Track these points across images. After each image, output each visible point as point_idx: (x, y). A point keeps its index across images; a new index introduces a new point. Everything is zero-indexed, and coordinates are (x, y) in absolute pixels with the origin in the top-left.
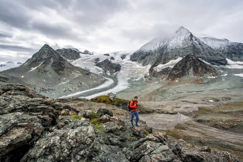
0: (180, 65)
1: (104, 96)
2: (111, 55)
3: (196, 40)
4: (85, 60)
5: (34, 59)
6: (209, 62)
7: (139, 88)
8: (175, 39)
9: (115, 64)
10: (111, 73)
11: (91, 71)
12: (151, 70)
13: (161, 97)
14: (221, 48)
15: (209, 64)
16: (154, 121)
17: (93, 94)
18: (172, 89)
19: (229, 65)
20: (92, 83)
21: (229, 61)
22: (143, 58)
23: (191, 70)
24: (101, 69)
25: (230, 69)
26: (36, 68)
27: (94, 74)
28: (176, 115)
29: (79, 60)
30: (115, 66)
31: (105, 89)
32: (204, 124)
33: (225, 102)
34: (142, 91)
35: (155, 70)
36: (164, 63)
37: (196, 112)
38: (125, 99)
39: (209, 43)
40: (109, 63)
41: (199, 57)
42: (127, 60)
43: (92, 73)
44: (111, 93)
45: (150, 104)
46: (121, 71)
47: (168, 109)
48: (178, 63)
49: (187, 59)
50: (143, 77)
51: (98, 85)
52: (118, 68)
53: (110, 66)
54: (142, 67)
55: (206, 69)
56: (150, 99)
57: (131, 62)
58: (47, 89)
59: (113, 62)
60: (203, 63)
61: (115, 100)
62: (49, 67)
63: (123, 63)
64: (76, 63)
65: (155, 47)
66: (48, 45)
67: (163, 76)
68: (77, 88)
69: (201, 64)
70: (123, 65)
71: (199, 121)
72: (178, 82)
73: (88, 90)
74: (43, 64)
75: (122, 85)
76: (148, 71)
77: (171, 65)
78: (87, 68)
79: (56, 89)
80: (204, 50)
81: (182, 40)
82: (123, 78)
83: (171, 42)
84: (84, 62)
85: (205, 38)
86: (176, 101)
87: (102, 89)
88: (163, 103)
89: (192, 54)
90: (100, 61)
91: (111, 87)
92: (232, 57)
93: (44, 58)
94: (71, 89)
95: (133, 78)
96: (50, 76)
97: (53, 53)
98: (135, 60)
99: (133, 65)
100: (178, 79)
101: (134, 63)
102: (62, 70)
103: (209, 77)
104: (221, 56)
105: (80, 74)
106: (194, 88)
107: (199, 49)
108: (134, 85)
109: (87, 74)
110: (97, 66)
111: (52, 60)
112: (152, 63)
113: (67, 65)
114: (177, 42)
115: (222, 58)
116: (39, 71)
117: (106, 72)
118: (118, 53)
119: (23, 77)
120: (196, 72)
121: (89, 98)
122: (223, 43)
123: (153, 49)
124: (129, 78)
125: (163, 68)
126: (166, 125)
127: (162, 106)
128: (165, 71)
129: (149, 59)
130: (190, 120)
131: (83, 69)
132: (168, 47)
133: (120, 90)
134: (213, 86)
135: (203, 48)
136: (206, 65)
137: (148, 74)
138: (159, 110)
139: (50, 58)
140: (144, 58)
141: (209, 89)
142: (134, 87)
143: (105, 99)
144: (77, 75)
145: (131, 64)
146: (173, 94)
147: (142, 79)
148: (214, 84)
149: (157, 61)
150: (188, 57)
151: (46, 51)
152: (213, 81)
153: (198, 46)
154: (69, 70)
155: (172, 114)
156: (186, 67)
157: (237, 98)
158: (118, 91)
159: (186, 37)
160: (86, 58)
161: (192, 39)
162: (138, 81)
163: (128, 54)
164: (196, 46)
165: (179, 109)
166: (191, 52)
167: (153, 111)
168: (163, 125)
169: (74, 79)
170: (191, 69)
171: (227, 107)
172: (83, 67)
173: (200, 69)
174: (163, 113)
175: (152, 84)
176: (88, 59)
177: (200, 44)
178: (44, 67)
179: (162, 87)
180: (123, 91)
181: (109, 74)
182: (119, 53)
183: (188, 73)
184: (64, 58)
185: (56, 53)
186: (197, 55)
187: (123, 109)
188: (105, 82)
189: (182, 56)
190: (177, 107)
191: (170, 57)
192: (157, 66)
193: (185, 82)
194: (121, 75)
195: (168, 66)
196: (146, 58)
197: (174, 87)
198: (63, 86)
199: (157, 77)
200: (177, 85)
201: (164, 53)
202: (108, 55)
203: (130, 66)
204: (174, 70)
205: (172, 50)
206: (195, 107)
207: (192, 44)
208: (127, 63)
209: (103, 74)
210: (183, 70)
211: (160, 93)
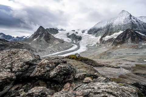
0: (122, 36)
1: (73, 55)
2: (76, 31)
3: (134, 18)
4: (61, 34)
5: (35, 34)
6: (143, 34)
7: (93, 50)
8: (118, 19)
10: (76, 41)
11: (64, 40)
12: (101, 39)
13: (107, 57)
16: (104, 71)
17: (66, 53)
18: (115, 52)
20: (65, 47)
22: (96, 32)
24: (70, 39)
26: (36, 39)
27: (66, 42)
28: (119, 69)
29: (58, 34)
30: (78, 38)
31: (73, 51)
32: (140, 76)
34: (95, 52)
35: (104, 39)
36: (110, 35)
37: (134, 67)
39: (144, 20)
40: (75, 35)
41: (136, 31)
43: (65, 42)
45: (101, 61)
46: (82, 40)
47: (114, 64)
48: (120, 35)
49: (126, 32)
50: (96, 44)
51: (68, 48)
52: (80, 38)
53: (76, 38)
54: (95, 38)
55: (141, 38)
56: (100, 58)
57: (88, 35)
58: (42, 50)
59: (77, 35)
60: (139, 34)
61: (79, 57)
62: (42, 39)
63: (83, 36)
64: (56, 36)
65: (104, 25)
66: (42, 27)
67: (109, 43)
68: (57, 50)
69: (137, 35)
70: (83, 37)
71: (137, 74)
72: (120, 47)
73: (63, 51)
74: (40, 37)
75: (83, 49)
76: (99, 40)
77: (115, 36)
78: (62, 39)
79: (46, 50)
80: (140, 25)
81: (123, 19)
82: (83, 45)
83: (115, 21)
84: (61, 36)
85: (141, 17)
86: (119, 60)
88: (110, 60)
89: (131, 28)
90: (70, 35)
91: (76, 50)
93: (40, 33)
94: (54, 51)
95: (89, 45)
97: (44, 31)
98: (91, 34)
99: (89, 36)
100: (120, 45)
101: (90, 35)
102: (49, 40)
103: (143, 44)
106: (131, 51)
107: (136, 25)
108: (90, 49)
109: (62, 42)
110: (68, 37)
111: (44, 35)
112: (102, 35)
113: (51, 37)
114: (120, 20)
116: (38, 41)
117: (73, 41)
119: (30, 44)
120: (133, 40)
124: (87, 45)
125: (109, 38)
126: (112, 74)
127: (109, 62)
128: (110, 40)
130: (129, 72)
132: (113, 24)
133: (81, 52)
135: (139, 24)
136: (141, 36)
137: (99, 42)
138: (107, 65)
139: (43, 33)
141: (142, 52)
142: (90, 50)
143: (73, 57)
144: (57, 42)
145: (88, 36)
146: (116, 55)
147: (95, 45)
149: (105, 34)
150: (127, 30)
151: (41, 30)
153: (136, 22)
154: (53, 40)
155: (117, 68)
156: (126, 37)
159: (126, 17)
161: (131, 18)
162: (92, 46)
163: (86, 30)
164: (134, 22)
165: (121, 65)
167: (103, 66)
168: (111, 75)
169: (56, 45)
170: (129, 39)
172: (60, 38)
173: (136, 38)
174: (110, 67)
175: (101, 48)
176: (63, 33)
177: (137, 21)
178: (40, 39)
179: (108, 51)
180: (83, 52)
181: (75, 42)
182: (81, 29)
183: (127, 42)
184: (50, 33)
185: (46, 30)
186: (134, 29)
188: (73, 47)
189: (123, 30)
190: (120, 64)
191: (114, 31)
192: (105, 37)
193: (124, 47)
194: (82, 42)
195: (112, 37)
196: (98, 32)
197: (116, 50)
198: (50, 49)
199: (105, 44)
200: (119, 49)
201: (110, 28)
202: (74, 31)
203: (88, 37)
204: (117, 39)
205: (116, 26)
206: (133, 64)
207: (131, 21)
208: (85, 36)
209: (71, 42)
210: (123, 39)
211: (107, 54)
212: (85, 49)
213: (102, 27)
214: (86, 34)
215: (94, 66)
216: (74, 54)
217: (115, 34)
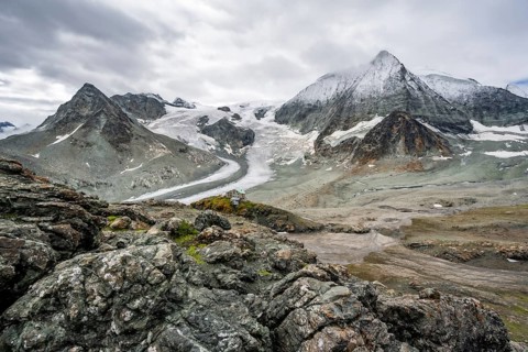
0: (378, 133)
1: (219, 198)
2: (235, 110)
3: (412, 80)
4: (176, 120)
5: (62, 116)
6: (436, 127)
7: (293, 180)
8: (370, 77)
9: (241, 130)
10: (234, 148)
11: (190, 144)
12: (319, 142)
13: (337, 199)
14: (461, 97)
15: (436, 130)
16: (323, 246)
17: (197, 193)
18: (359, 182)
19: (475, 133)
20: (192, 171)
21: (476, 125)
22: (302, 117)
23: (401, 143)
24: (211, 140)
25: (478, 142)
26: (67, 136)
27: (197, 150)
28: (367, 236)
29: (163, 119)
30: (242, 135)
32: (422, 251)
33: (465, 208)
34: (300, 186)
35: (327, 142)
36: (345, 129)
37: (407, 227)
38: (264, 203)
39: (439, 88)
40: (230, 126)
41: (417, 117)
42: (268, 120)
43: (191, 149)
44: (234, 191)
45: (315, 212)
46: (256, 145)
47: (352, 222)
48: (374, 128)
49: (392, 120)
50: (302, 156)
51: (205, 174)
52: (248, 138)
53: (232, 135)
54: (300, 137)
55: (430, 141)
56: (316, 204)
57: (276, 125)
58: (93, 183)
59: (238, 124)
60: (425, 128)
61: (242, 205)
62: (96, 135)
63: (259, 128)
64: (156, 127)
65: (328, 93)
66: (92, 86)
67: (342, 155)
68: (161, 181)
69: (420, 132)
70: (259, 131)
71: (412, 246)
72: (373, 168)
73: (185, 186)
74: (83, 127)
75: (257, 175)
76: (312, 145)
77: (360, 132)
78: (182, 137)
79: (114, 182)
80: (427, 101)
81: (383, 79)
82: (260, 160)
83: (362, 83)
84: (175, 125)
85: (429, 76)
86: (368, 207)
87: (214, 182)
88: (342, 210)
89: (404, 110)
90: (211, 123)
91: (235, 178)
92: (482, 117)
93: (84, 114)
94: (147, 183)
95: (280, 160)
96: (100, 154)
97: (104, 103)
98: (285, 122)
99: (281, 131)
100: (373, 161)
101: (283, 127)
102: (127, 141)
103: (436, 158)
104: (461, 114)
105: (166, 151)
106: (405, 179)
107: (417, 99)
108: (283, 174)
110: (204, 132)
111: (103, 120)
112: (321, 128)
113: (136, 131)
114: (374, 83)
115: (462, 119)
116: (74, 144)
117: (222, 146)
118: (248, 105)
119: (37, 156)
120: (410, 147)
121: (188, 201)
122: (467, 88)
123: (323, 98)
124: (272, 160)
125: (344, 139)
126: (346, 254)
127: (340, 216)
128: (346, 145)
129: (314, 120)
130: (395, 243)
131: (173, 141)
132: (354, 94)
133: (253, 185)
134: (443, 177)
135: (426, 98)
136: (431, 133)
137: (313, 152)
138: (333, 225)
139: (98, 114)
140: (304, 116)
141: (432, 182)
142: (283, 178)
143: (220, 204)
144: (160, 152)
145: (277, 129)
147: (299, 163)
148: (445, 172)
149: (332, 124)
150: (394, 115)
151: (88, 99)
152: (442, 166)
153: (417, 92)
154: (143, 141)
155: (360, 233)
156: (390, 136)
157: (488, 199)
158: (248, 187)
159: (393, 71)
160: (179, 115)
161: (404, 78)
162: (292, 165)
163: (270, 107)
164: (411, 92)
165: (374, 224)
166: (401, 106)
167: (322, 228)
168: (341, 256)
169: (154, 162)
170: (401, 141)
171: (468, 217)
172: (173, 136)
173: (418, 141)
174: (340, 230)
175: (319, 172)
176: (184, 117)
177: (420, 89)
178: (85, 136)
179: (340, 179)
180: (259, 187)
181: (230, 151)
182: (251, 106)
183: (394, 151)
184: (129, 114)
185: (110, 102)
186: (412, 113)
187: (260, 223)
188: (223, 168)
189: (382, 114)
190: (369, 219)
191: (358, 115)
192: (331, 133)
193: (387, 168)
194: (255, 153)
195: (353, 136)
196: (308, 118)
197: (364, 178)
198: (129, 177)
199: (330, 157)
200: (371, 173)
201: (346, 106)
202: (227, 109)
203: (275, 134)
204: (367, 142)
205: (362, 100)
206: (406, 219)
207: (404, 88)
208: (267, 128)
209: (217, 151)
210: (383, 142)
211: (337, 190)
212: (266, 174)
213: (321, 100)
214: (271, 121)
215: (290, 232)
216: (224, 194)
217: (360, 124)
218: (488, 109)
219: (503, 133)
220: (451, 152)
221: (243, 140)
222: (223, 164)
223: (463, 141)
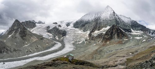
0: (109, 32)
2: (59, 24)
3: (116, 16)
4: (39, 28)
7: (82, 49)
8: (105, 13)
9: (61, 30)
10: (59, 38)
11: (43, 36)
12: (90, 35)
13: (99, 56)
14: (128, 22)
15: (124, 31)
18: (105, 49)
19: (132, 32)
20: (45, 46)
21: (132, 30)
22: (83, 26)
23: (116, 35)
24: (51, 35)
25: (133, 35)
26: (11, 35)
27: (46, 38)
29: (35, 28)
30: (62, 32)
34: (85, 52)
35: (93, 35)
36: (99, 30)
39: (123, 19)
40: (57, 29)
41: (119, 27)
42: (71, 27)
43: (44, 38)
46: (67, 36)
48: (108, 30)
49: (113, 28)
50: (85, 40)
51: (49, 48)
52: (64, 33)
53: (58, 32)
54: (83, 33)
55: (123, 34)
57: (74, 28)
58: (17, 49)
59: (60, 28)
60: (121, 31)
62: (18, 35)
64: (33, 31)
65: (92, 17)
66: (17, 20)
67: (99, 40)
68: (35, 50)
70: (68, 31)
72: (109, 43)
73: (43, 52)
74: (15, 32)
75: (69, 48)
76: (88, 36)
77: (104, 31)
78: (41, 34)
79: (22, 50)
81: (109, 14)
82: (69, 42)
83: (103, 15)
84: (39, 30)
85: (120, 15)
87: (53, 51)
89: (115, 25)
90: (51, 28)
92: (133, 28)
93: (15, 29)
94: (31, 50)
95: (76, 42)
96: (18, 40)
97: (20, 25)
98: (77, 27)
99: (76, 31)
100: (109, 41)
101: (77, 29)
102: (25, 36)
103: (125, 40)
104: (129, 27)
106: (118, 47)
107: (118, 21)
108: (78, 47)
109: (41, 39)
110: (48, 32)
111: (19, 30)
112: (91, 29)
113: (28, 33)
114: (106, 15)
115: (129, 28)
116: (12, 38)
117: (55, 37)
118: (63, 21)
119: (5, 41)
120: (118, 36)
122: (129, 20)
123: (90, 19)
124: (73, 42)
125: (99, 34)
128: (100, 36)
129: (88, 27)
132: (101, 18)
133: (67, 52)
134: (127, 45)
135: (120, 22)
136: (123, 32)
137: (88, 38)
139: (18, 28)
141: (125, 47)
142: (79, 49)
144: (35, 39)
145: (74, 30)
146: (107, 52)
147: (84, 42)
148: (127, 43)
149: (94, 28)
150: (113, 26)
151: (16, 24)
152: (126, 42)
153: (118, 19)
154: (30, 36)
156: (113, 33)
159: (111, 13)
160: (40, 26)
161: (114, 15)
162: (81, 44)
163: (72, 22)
166: (115, 23)
169: (33, 43)
172: (38, 34)
173: (120, 34)
175: (91, 46)
176: (42, 27)
177: (119, 19)
178: (15, 35)
179: (99, 48)
181: (57, 39)
182: (65, 22)
183: (114, 37)
184: (26, 27)
188: (55, 45)
189: (110, 26)
191: (102, 25)
192: (94, 32)
193: (113, 44)
194: (67, 39)
195: (101, 32)
196: (86, 26)
197: (107, 47)
198: (26, 48)
199: (95, 40)
200: (108, 45)
201: (98, 22)
202: (56, 23)
203: (74, 32)
204: (106, 35)
205: (103, 21)
207: (115, 18)
208: (71, 30)
209: (53, 39)
210: (111, 35)
211: (98, 52)
212: (72, 48)
213: (90, 20)
214: (72, 27)
217: (103, 29)
218: (134, 26)
219: (137, 33)
220: (128, 38)
221: (62, 34)
222: (55, 44)
223: (130, 34)
